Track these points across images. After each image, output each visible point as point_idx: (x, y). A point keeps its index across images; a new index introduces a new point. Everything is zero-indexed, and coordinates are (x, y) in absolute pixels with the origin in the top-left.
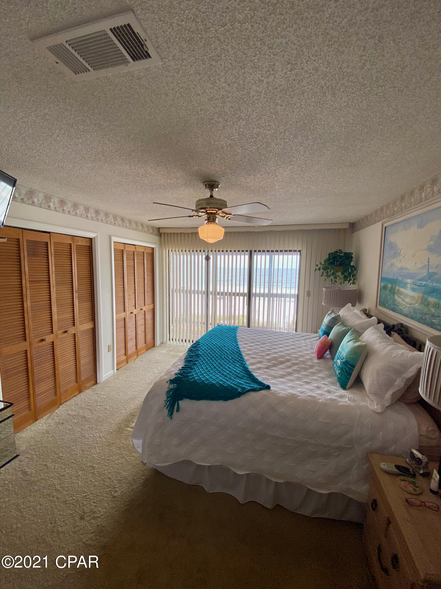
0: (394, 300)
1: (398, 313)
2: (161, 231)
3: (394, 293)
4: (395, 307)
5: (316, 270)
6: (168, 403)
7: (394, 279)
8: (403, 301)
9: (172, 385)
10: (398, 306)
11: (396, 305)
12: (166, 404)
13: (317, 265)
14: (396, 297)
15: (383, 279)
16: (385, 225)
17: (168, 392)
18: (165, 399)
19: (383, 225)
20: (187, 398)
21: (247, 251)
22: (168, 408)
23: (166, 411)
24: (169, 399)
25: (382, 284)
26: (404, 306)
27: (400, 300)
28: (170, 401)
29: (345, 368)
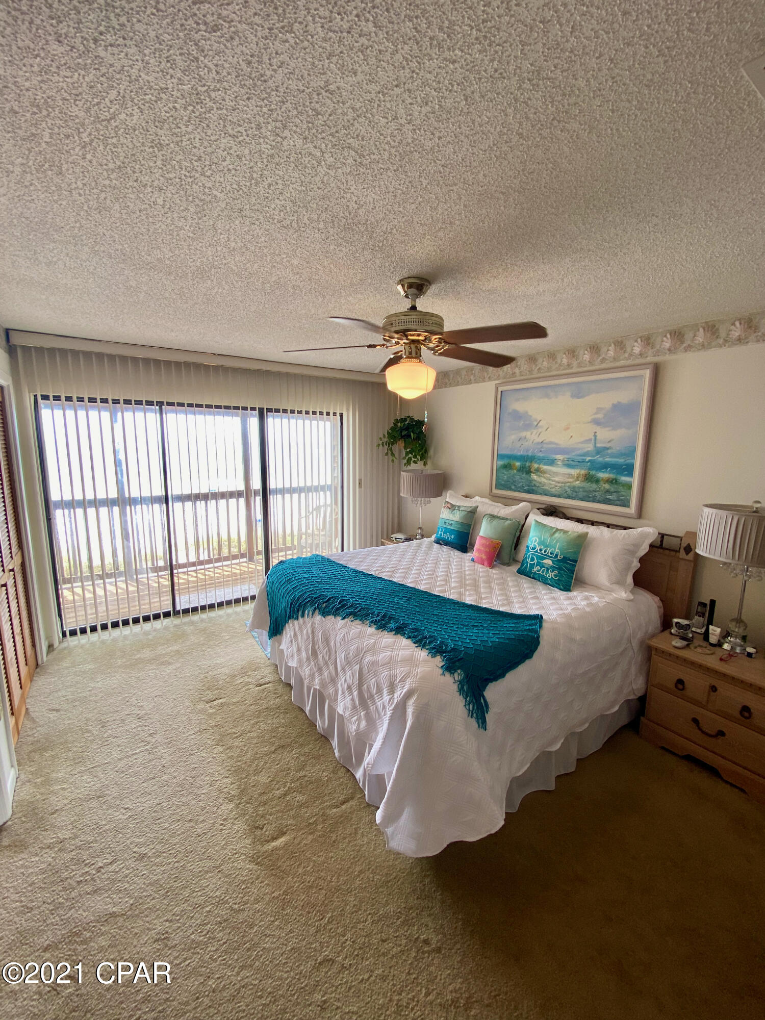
0: (531, 481)
1: (541, 494)
3: (529, 472)
6: (471, 706)
9: (456, 675)
11: (535, 485)
12: (469, 710)
14: (534, 476)
15: (501, 457)
16: (500, 389)
17: (461, 690)
18: (464, 704)
19: (497, 389)
22: (475, 715)
23: (473, 722)
24: (468, 699)
25: (501, 463)
27: (543, 480)
28: (472, 701)
29: (565, 567)
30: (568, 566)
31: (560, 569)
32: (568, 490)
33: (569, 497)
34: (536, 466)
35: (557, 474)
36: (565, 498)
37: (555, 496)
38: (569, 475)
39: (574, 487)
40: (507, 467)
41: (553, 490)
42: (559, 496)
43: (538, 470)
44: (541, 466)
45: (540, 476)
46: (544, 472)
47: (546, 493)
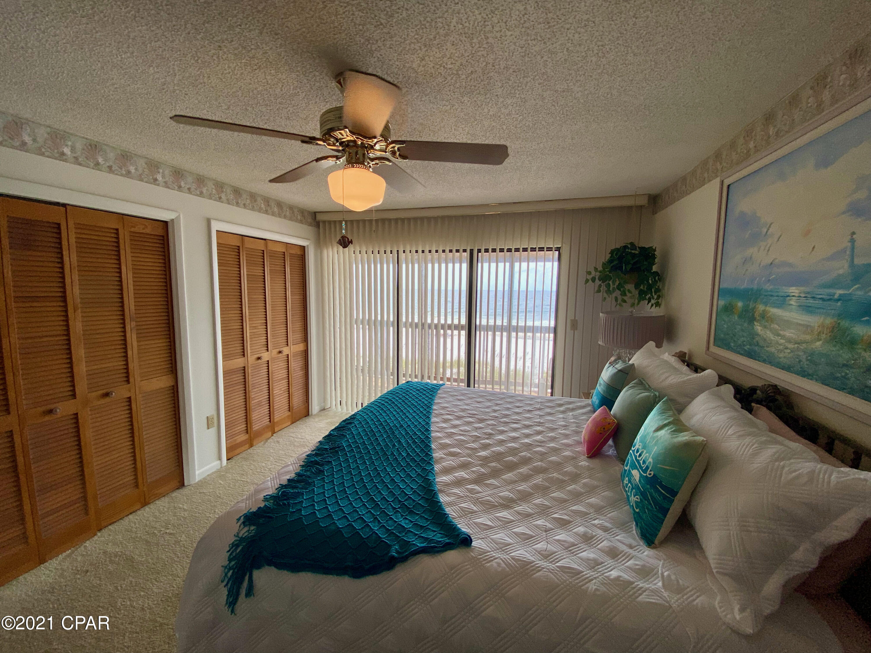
0: (753, 335)
1: (764, 361)
2: (319, 217)
3: (752, 320)
4: (756, 348)
5: (587, 281)
6: (230, 573)
7: (752, 289)
8: (779, 335)
9: (246, 529)
10: (763, 347)
11: (758, 344)
12: (226, 575)
13: (589, 273)
14: (758, 328)
15: (723, 292)
16: (726, 182)
17: (234, 545)
18: (226, 564)
19: (722, 183)
20: (270, 565)
21: (465, 251)
24: (233, 563)
25: (722, 303)
26: (781, 347)
27: (769, 335)
28: (234, 569)
29: (652, 497)
30: (656, 495)
31: (643, 494)
32: (804, 358)
33: (804, 374)
34: (761, 307)
35: (788, 324)
36: (797, 373)
37: (783, 368)
38: (807, 329)
39: (812, 354)
40: (728, 309)
41: (781, 355)
42: (787, 368)
43: (763, 315)
44: (767, 308)
45: (765, 327)
46: (772, 320)
47: (770, 361)
